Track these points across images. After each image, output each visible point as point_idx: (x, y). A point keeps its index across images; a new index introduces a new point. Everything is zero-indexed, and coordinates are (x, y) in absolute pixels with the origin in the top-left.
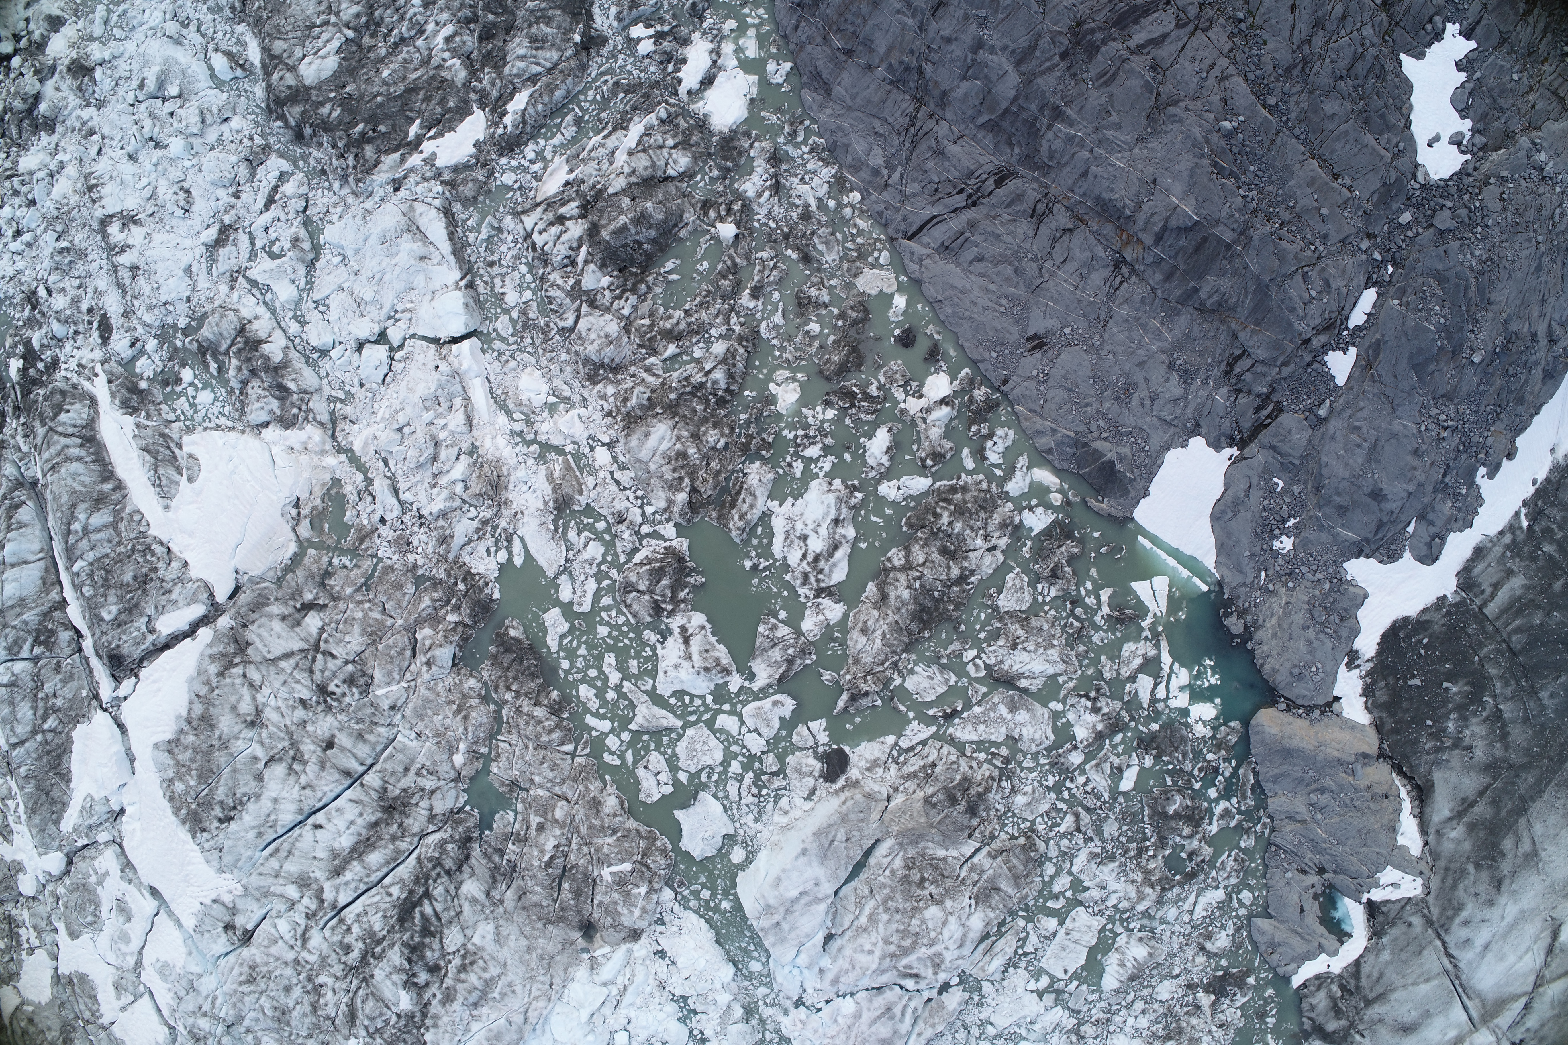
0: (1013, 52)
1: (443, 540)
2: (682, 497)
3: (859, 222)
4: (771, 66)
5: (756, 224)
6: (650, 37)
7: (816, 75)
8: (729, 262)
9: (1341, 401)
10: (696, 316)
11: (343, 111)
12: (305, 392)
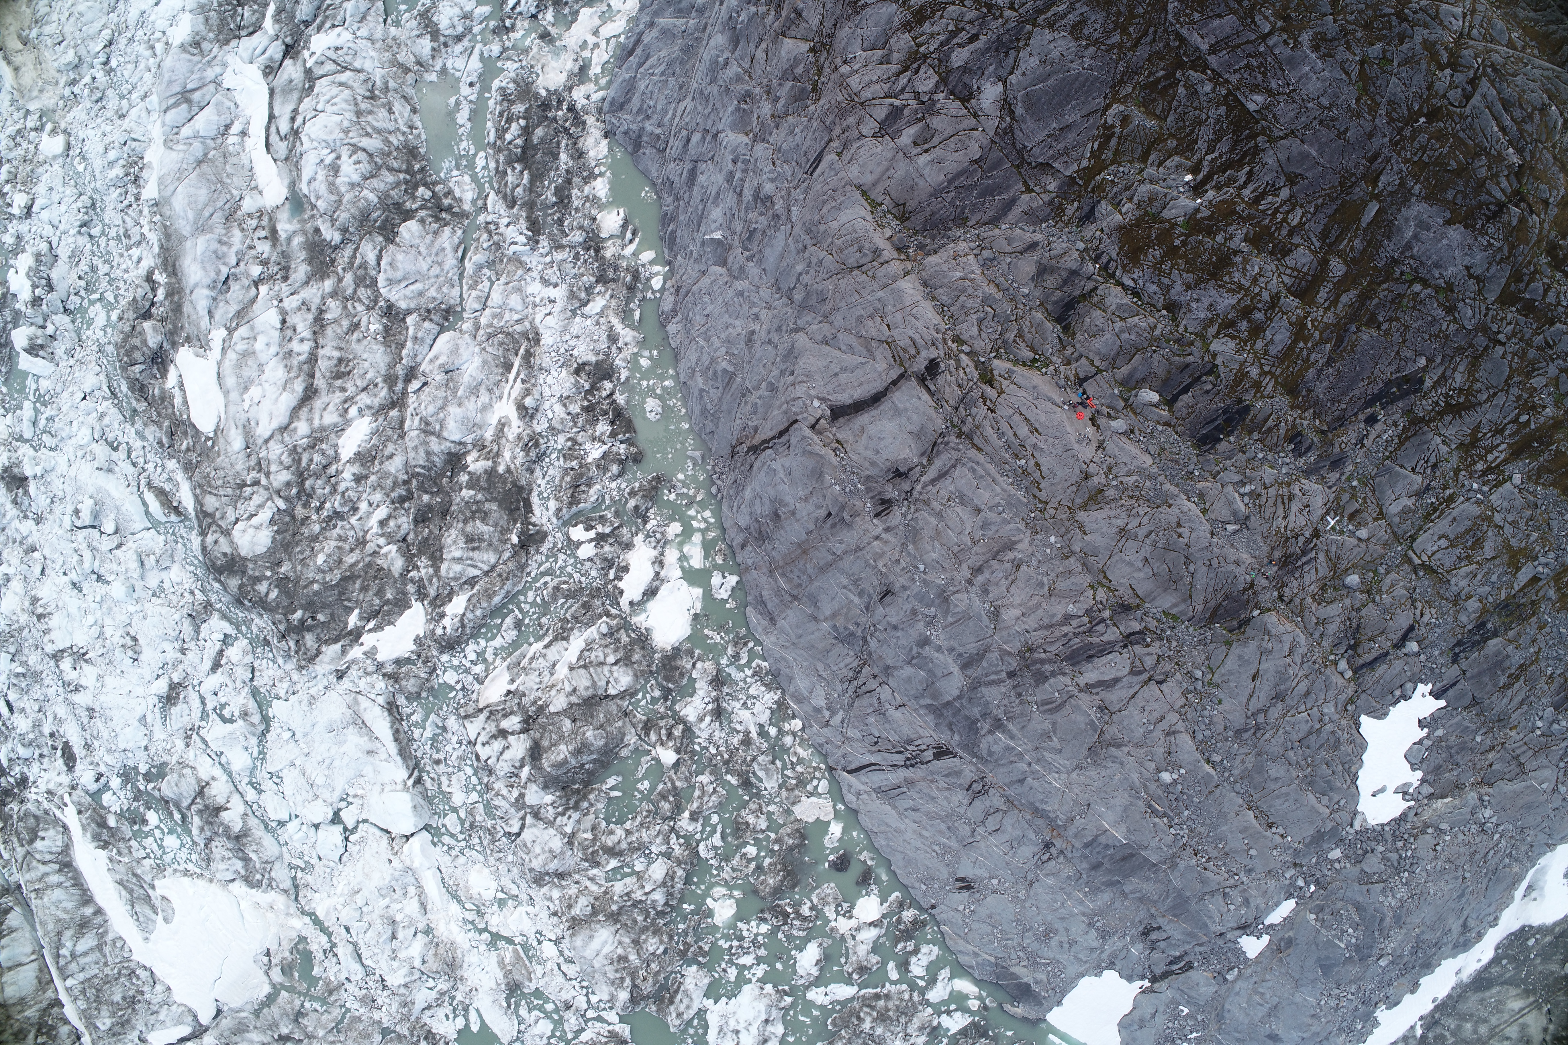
0: (960, 655)
1: (405, 1004)
2: (623, 996)
3: (799, 750)
4: (716, 579)
5: (697, 747)
6: (591, 540)
7: (761, 603)
8: (669, 785)
9: (1249, 971)
10: (636, 835)
11: (280, 592)
12: (267, 862)
